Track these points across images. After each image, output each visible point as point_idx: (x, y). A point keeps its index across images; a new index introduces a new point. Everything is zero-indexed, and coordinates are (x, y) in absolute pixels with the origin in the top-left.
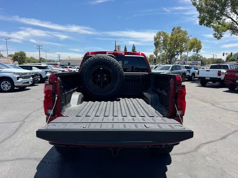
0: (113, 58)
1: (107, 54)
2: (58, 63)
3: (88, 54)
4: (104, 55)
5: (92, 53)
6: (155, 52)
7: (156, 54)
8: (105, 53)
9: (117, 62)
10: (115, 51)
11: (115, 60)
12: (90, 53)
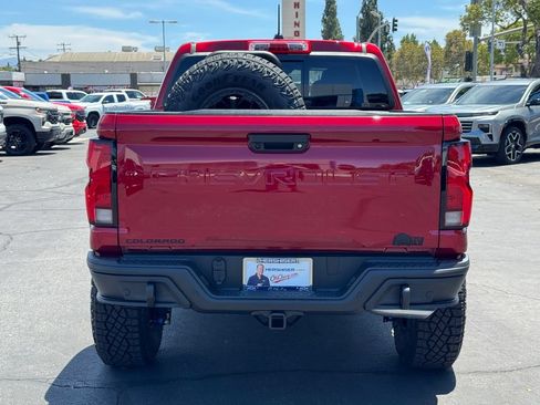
0: (271, 65)
1: (252, 50)
2: (17, 76)
3: (186, 48)
4: (241, 53)
5: (202, 47)
6: (467, 19)
7: (475, 31)
8: (243, 45)
9: (284, 75)
10: (278, 37)
11: (278, 70)
12: (194, 46)
